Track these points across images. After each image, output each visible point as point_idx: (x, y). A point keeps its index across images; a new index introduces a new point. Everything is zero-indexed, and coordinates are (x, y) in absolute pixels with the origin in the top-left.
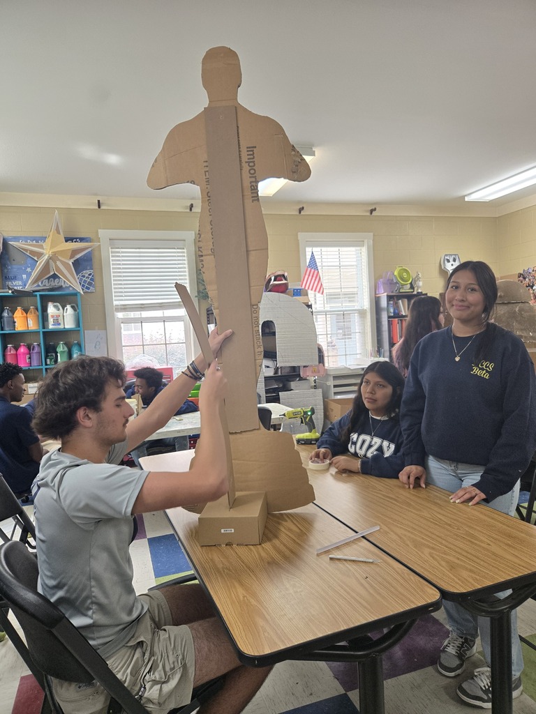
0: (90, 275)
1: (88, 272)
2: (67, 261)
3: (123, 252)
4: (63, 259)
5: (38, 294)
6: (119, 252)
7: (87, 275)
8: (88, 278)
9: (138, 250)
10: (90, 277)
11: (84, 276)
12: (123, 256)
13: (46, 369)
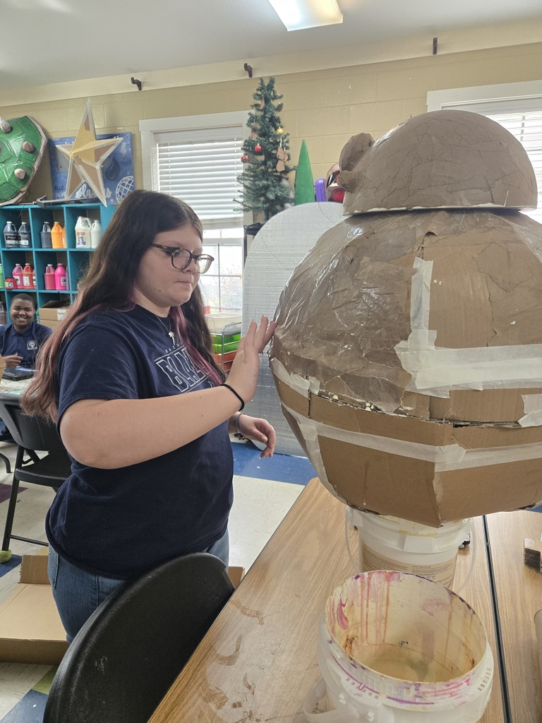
0: (130, 182)
1: (128, 178)
2: (93, 165)
3: (172, 150)
4: (87, 163)
5: (64, 206)
6: (167, 151)
7: (127, 183)
8: (128, 186)
9: (189, 146)
10: (130, 185)
11: (124, 184)
12: (171, 156)
13: (73, 295)
